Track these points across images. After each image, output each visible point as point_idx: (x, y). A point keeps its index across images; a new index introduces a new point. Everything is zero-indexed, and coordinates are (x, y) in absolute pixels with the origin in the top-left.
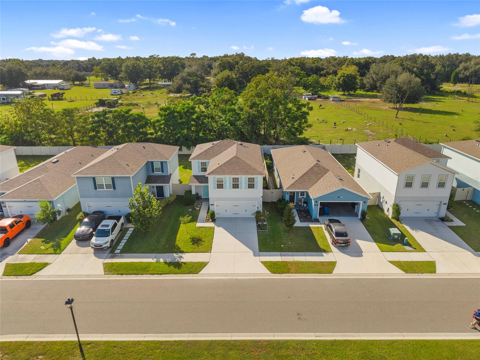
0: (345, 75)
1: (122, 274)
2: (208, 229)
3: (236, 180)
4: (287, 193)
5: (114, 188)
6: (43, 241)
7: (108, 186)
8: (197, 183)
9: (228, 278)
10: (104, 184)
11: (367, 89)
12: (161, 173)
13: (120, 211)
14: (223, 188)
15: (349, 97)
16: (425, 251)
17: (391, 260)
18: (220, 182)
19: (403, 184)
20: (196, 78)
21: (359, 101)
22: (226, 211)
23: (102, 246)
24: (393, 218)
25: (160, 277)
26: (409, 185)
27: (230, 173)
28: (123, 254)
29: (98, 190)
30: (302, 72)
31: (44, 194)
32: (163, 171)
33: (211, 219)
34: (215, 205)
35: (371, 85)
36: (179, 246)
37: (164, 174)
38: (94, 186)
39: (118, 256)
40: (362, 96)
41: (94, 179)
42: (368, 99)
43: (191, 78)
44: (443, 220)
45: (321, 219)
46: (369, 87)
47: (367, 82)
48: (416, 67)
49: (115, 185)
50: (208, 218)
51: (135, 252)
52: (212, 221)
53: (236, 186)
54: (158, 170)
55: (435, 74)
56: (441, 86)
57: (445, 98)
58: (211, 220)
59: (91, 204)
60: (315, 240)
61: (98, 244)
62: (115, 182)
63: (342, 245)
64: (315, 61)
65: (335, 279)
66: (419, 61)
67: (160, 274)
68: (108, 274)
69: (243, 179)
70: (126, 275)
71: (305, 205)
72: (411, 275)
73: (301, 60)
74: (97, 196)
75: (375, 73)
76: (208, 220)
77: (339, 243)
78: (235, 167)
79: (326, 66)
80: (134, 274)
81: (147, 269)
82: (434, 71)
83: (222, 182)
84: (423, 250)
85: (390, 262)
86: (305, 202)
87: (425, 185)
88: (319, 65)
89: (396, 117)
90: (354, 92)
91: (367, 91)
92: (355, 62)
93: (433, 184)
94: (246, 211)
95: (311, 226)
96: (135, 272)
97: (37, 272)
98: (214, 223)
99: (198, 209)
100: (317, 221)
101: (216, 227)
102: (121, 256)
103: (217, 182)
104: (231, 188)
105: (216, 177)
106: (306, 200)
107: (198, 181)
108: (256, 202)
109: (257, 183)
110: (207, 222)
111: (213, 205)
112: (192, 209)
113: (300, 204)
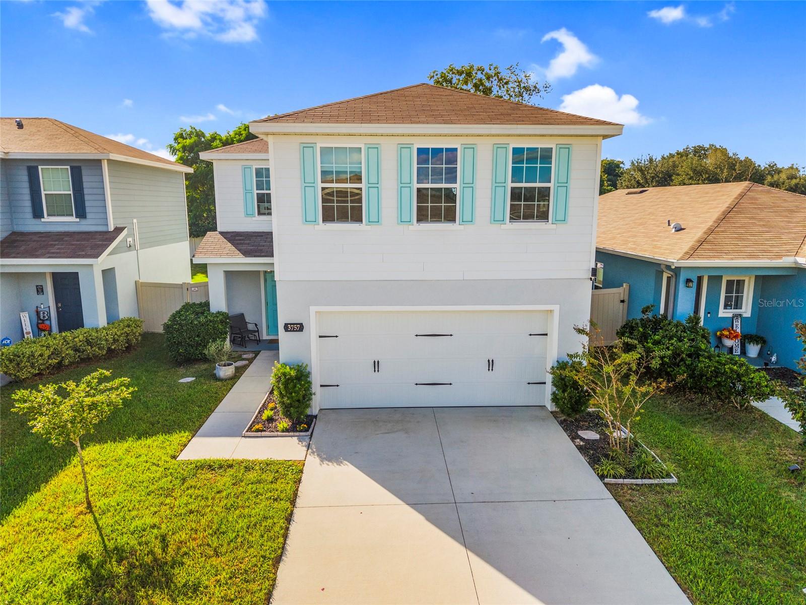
2: (252, 476)
3: (438, 165)
4: (682, 279)
12: (73, 219)
14: (359, 220)
22: (376, 365)
32: (81, 213)
33: (288, 414)
34: (313, 329)
50: (267, 413)
52: (293, 429)
53: (435, 205)
54: (58, 206)
58: (284, 423)
71: (753, 350)
76: (270, 420)
83: (357, 178)
86: (749, 337)
94: (491, 364)
98: (300, 440)
99: (225, 372)
101: (313, 463)
103: (327, 175)
104: (406, 218)
105: (319, 146)
106: (753, 331)
107: (239, 250)
108: (556, 308)
109: (565, 185)
110: (261, 431)
111: (299, 327)
112: (199, 377)
113: (728, 343)
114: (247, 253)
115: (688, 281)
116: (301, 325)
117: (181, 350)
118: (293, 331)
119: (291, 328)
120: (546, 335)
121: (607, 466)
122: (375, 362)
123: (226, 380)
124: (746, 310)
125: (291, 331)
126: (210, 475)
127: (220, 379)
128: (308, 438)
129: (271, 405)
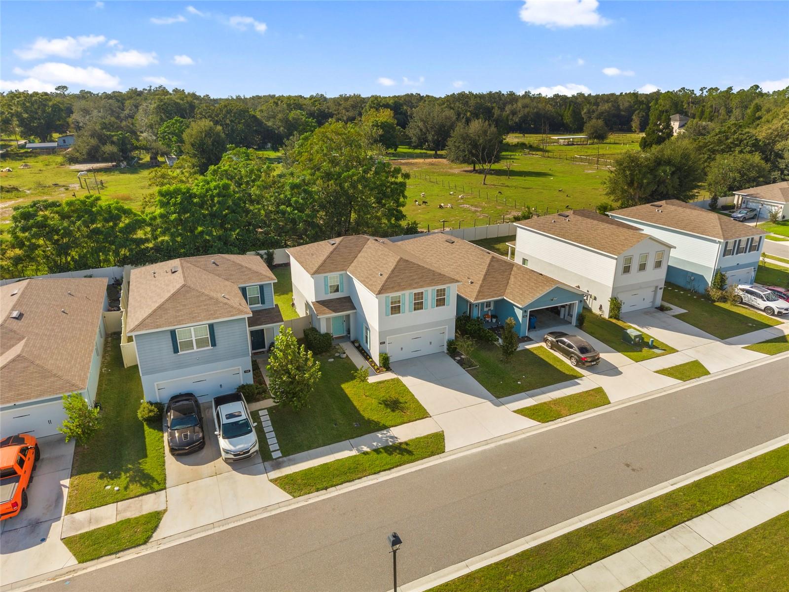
0: (379, 124)
1: (326, 489)
3: (418, 296)
5: (214, 344)
6: (101, 477)
7: (200, 343)
8: (331, 313)
9: (493, 445)
10: (194, 339)
11: (414, 144)
12: (260, 305)
13: (221, 385)
14: (400, 313)
15: (392, 158)
16: (678, 351)
17: (655, 370)
18: (395, 302)
19: (621, 269)
20: (121, 134)
21: (411, 164)
22: (402, 349)
23: (249, 452)
24: (610, 317)
25: (391, 473)
26: (627, 270)
27: (410, 286)
28: (291, 457)
29: (180, 353)
30: (310, 120)
31: (54, 382)
32: (263, 302)
33: (384, 366)
34: (387, 342)
35: (419, 139)
36: (373, 419)
37: (266, 306)
38: (172, 347)
39: (284, 462)
40: (411, 156)
41: (173, 333)
42: (421, 161)
43: (113, 133)
44: (662, 309)
45: (532, 335)
46: (417, 142)
47: (414, 134)
48: (469, 111)
49: (216, 337)
51: (310, 448)
52: (387, 370)
53: (418, 306)
54: (253, 301)
55: (494, 120)
56: (504, 137)
57: (514, 154)
58: (384, 370)
59: (162, 383)
60: (550, 365)
61: (241, 450)
62: (215, 331)
63: (593, 363)
64: (315, 101)
65: (621, 409)
66: (472, 102)
67: (389, 469)
68: (300, 496)
69: (429, 293)
70: (334, 488)
71: (494, 320)
72: (690, 383)
73: (295, 100)
74: (180, 366)
75: (422, 120)
77: (590, 362)
78: (411, 276)
79: (335, 111)
80: (347, 482)
81: (360, 468)
82: (493, 117)
83: (399, 302)
84: (673, 351)
85: (657, 372)
86: (493, 316)
87: (642, 267)
88: (324, 107)
89: (484, 184)
90: (395, 150)
91: (415, 148)
92: (381, 104)
93: (650, 264)
95: (528, 347)
96: (344, 478)
97: (153, 533)
99: (344, 356)
100: (528, 340)
101: (402, 378)
102: (289, 460)
103: (392, 303)
104: (411, 310)
105: (390, 296)
106: (494, 313)
107: (331, 310)
108: (447, 326)
109: (449, 296)
110: (380, 372)
111: (384, 343)
112: (334, 358)
113: (487, 319)
114: (335, 311)
115: (476, 306)
120: (444, 333)
121: (465, 366)
123: (345, 358)
125: (382, 344)
126: (382, 384)
127: (343, 358)
128: (393, 372)
129: (373, 364)
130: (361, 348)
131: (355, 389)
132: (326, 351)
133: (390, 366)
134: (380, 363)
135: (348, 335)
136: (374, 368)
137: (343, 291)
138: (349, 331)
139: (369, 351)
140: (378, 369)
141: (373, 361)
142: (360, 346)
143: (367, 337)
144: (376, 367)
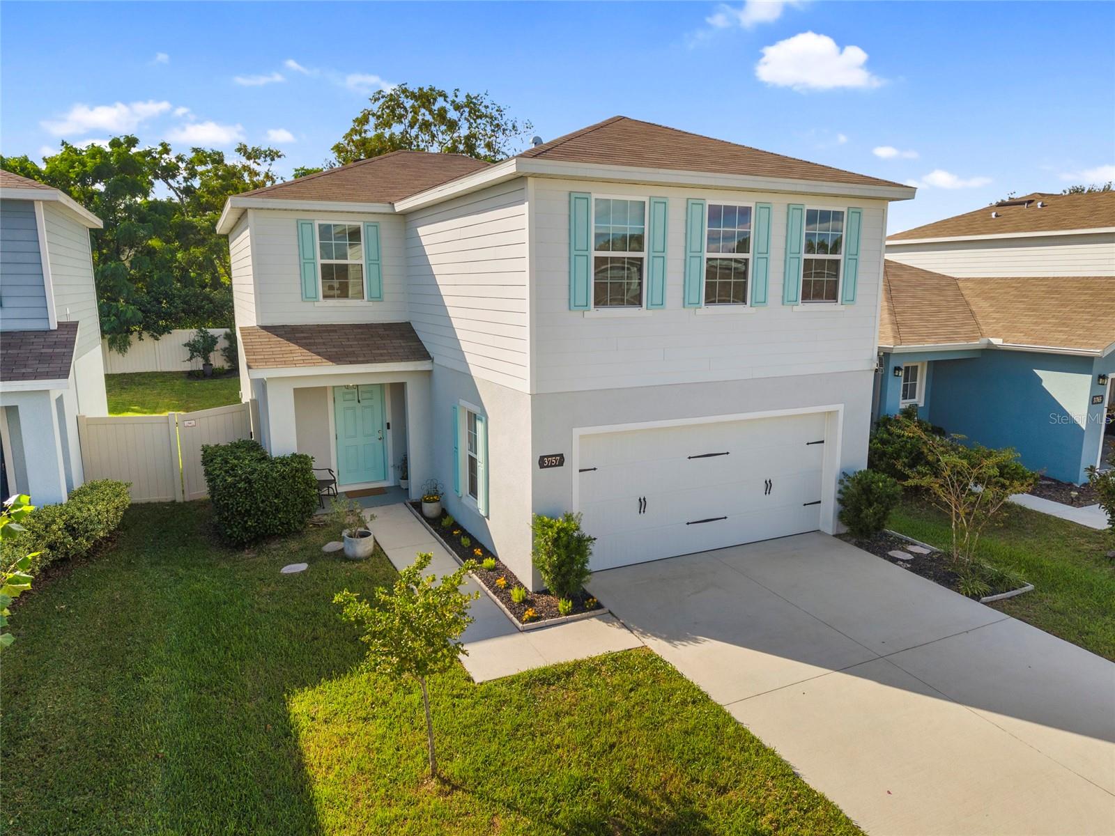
3: (728, 228)
14: (639, 301)
18: (619, 240)
22: (643, 503)
34: (575, 460)
52: (577, 608)
53: (727, 281)
58: (563, 605)
94: (768, 485)
104: (694, 299)
105: (594, 196)
107: (319, 354)
109: (855, 258)
110: (538, 619)
111: (559, 460)
112: (311, 561)
115: (897, 369)
116: (561, 456)
117: (250, 523)
118: (551, 466)
119: (548, 462)
120: (823, 442)
122: (640, 500)
123: (367, 558)
124: (920, 399)
125: (548, 467)
126: (555, 692)
127: (356, 560)
128: (611, 617)
129: (501, 582)
130: (445, 522)
131: (377, 728)
132: (288, 532)
133: (591, 586)
134: (537, 567)
135: (403, 483)
136: (508, 600)
137: (379, 298)
138: (403, 468)
139: (482, 520)
140: (527, 602)
141: (499, 569)
142: (444, 513)
143: (473, 462)
144: (516, 594)
